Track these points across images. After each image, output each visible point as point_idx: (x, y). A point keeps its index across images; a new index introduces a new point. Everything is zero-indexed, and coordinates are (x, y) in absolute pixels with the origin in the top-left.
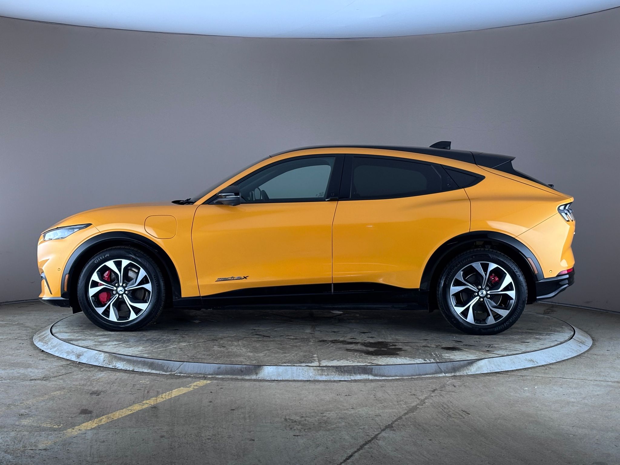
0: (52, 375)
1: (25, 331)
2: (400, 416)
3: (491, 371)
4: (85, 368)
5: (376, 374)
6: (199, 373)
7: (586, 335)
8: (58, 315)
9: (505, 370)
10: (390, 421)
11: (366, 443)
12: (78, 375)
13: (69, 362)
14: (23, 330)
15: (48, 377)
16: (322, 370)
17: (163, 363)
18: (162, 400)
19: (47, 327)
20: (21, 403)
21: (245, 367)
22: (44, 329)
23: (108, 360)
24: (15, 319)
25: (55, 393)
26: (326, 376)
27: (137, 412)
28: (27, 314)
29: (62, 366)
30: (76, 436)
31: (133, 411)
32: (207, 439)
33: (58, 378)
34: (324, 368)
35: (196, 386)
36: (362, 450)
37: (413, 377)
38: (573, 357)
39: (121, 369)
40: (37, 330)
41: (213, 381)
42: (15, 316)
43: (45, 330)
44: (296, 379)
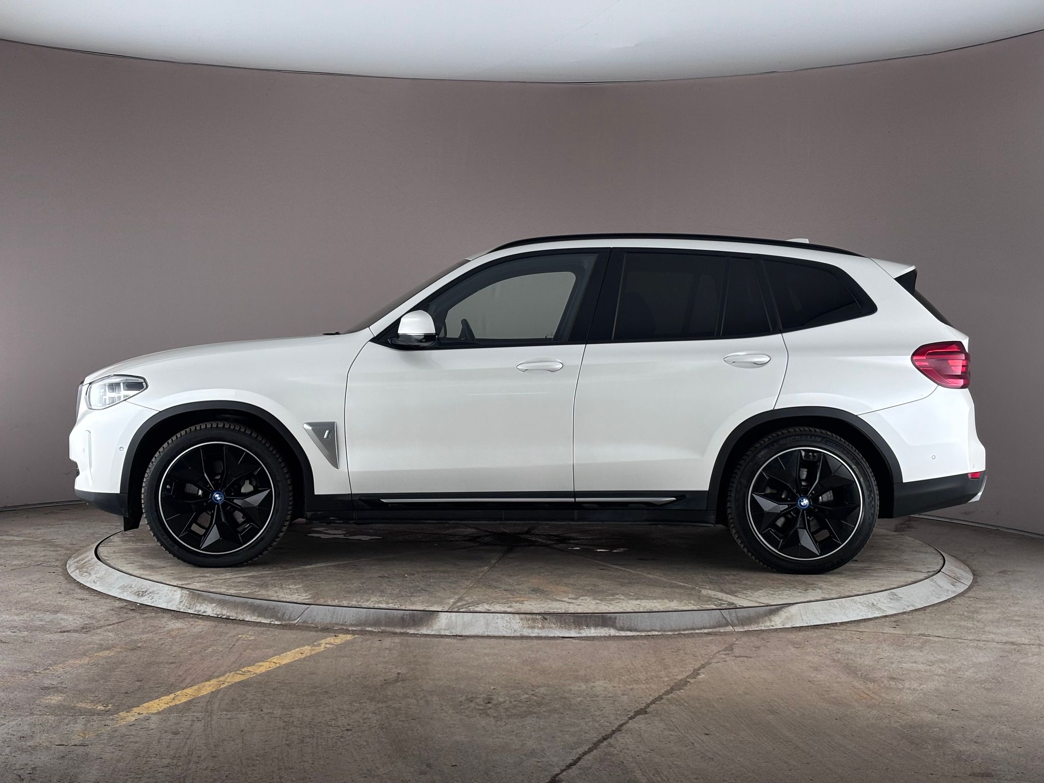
0: (97, 624)
1: (54, 553)
2: (660, 696)
3: (807, 623)
4: (150, 614)
5: (621, 627)
6: (334, 622)
7: (963, 566)
8: (109, 526)
9: (830, 623)
10: (642, 703)
11: (605, 738)
12: (139, 625)
13: (125, 604)
14: (50, 551)
15: (90, 628)
16: (534, 620)
17: (275, 606)
18: (273, 666)
19: (90, 547)
20: (45, 670)
21: (410, 614)
22: (84, 549)
23: (187, 601)
24: (39, 532)
25: (101, 654)
26: (541, 628)
27: (232, 685)
28: (58, 525)
29: (113, 610)
30: (134, 724)
31: (226, 685)
32: (347, 730)
33: (105, 629)
34: (538, 617)
35: (328, 644)
36: (596, 749)
37: (683, 633)
38: (941, 602)
39: (209, 616)
40: (74, 551)
41: (356, 636)
42: (41, 527)
43: (85, 552)
44: (490, 634)
